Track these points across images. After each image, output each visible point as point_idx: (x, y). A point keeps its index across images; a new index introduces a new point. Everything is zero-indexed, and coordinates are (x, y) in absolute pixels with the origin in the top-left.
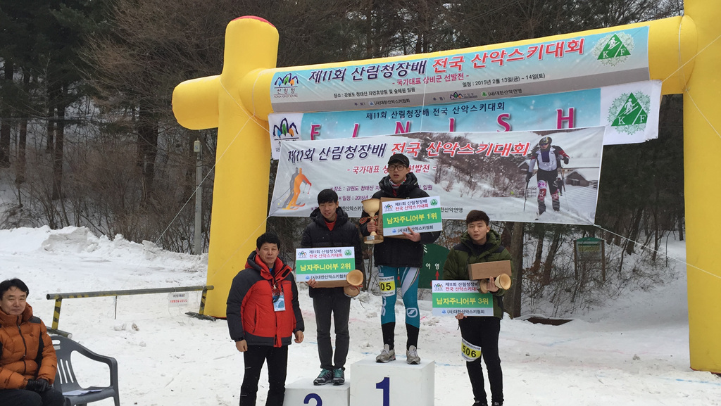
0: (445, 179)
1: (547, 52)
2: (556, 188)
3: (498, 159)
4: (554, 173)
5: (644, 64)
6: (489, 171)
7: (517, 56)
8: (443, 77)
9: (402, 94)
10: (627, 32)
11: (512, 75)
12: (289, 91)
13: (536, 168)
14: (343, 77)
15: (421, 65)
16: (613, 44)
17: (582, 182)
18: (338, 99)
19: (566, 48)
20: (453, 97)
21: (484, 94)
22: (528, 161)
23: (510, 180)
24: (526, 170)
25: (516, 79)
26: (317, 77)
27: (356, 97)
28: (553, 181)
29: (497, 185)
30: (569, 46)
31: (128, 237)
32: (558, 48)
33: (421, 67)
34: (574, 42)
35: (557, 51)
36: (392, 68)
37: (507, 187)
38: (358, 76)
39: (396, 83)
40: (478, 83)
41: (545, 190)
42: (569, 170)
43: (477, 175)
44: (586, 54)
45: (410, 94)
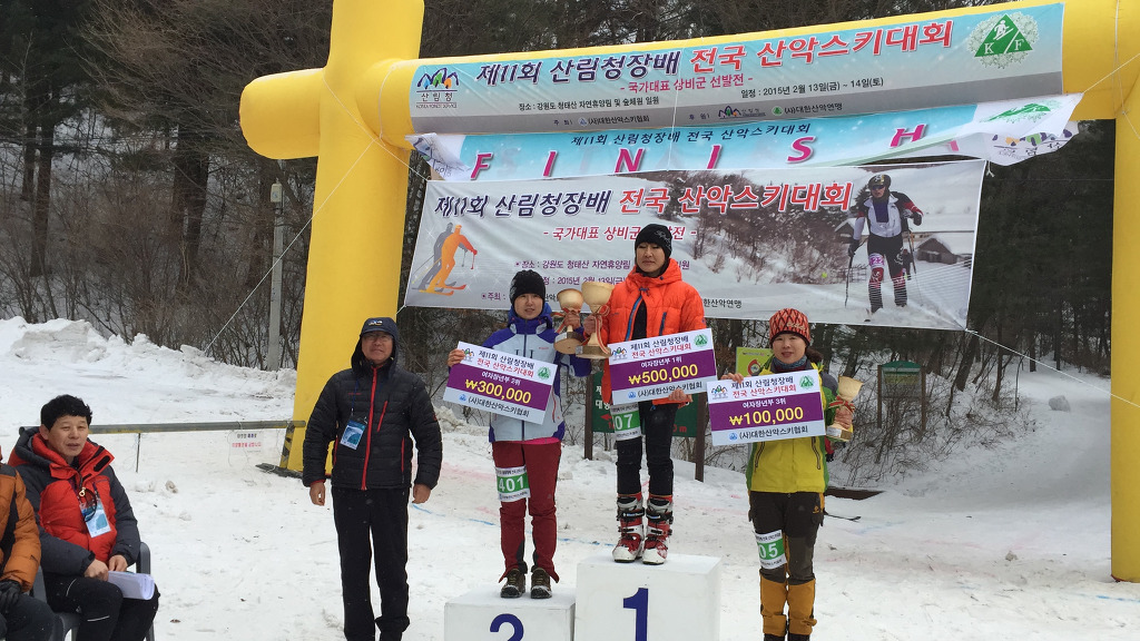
0: (711, 252)
1: (889, 42)
2: (900, 268)
3: (801, 218)
4: (898, 240)
5: (1054, 65)
6: (785, 238)
7: (836, 47)
8: (708, 80)
9: (637, 107)
10: (1026, 12)
11: (828, 80)
12: (443, 98)
13: (866, 232)
14: (535, 76)
15: (670, 60)
17: (944, 256)
18: (526, 112)
19: (921, 36)
20: (723, 114)
21: (777, 111)
22: (853, 221)
23: (822, 253)
24: (848, 236)
25: (834, 86)
26: (490, 75)
27: (558, 111)
28: (894, 255)
29: (798, 262)
30: (926, 32)
31: (157, 339)
32: (906, 35)
33: (670, 63)
34: (934, 26)
35: (905, 42)
36: (621, 63)
37: (817, 265)
38: (561, 75)
39: (627, 89)
40: (767, 92)
41: (881, 270)
42: (922, 235)
43: (765, 245)
44: (956, 47)
45: (650, 107)
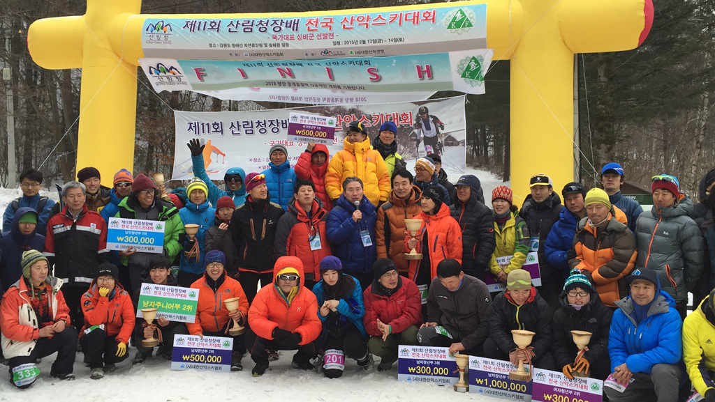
1: (406, 20)
2: (438, 151)
4: (435, 138)
5: (483, 35)
7: (380, 21)
8: (315, 35)
9: (277, 48)
10: (470, 7)
11: (377, 38)
12: (162, 38)
13: (422, 136)
14: (218, 29)
15: (294, 23)
16: (459, 17)
17: (455, 143)
18: (213, 48)
19: (422, 17)
20: (323, 54)
21: (351, 53)
23: (405, 147)
25: (380, 41)
26: (191, 26)
27: (232, 48)
28: (435, 145)
30: (424, 15)
32: (414, 16)
33: (294, 25)
34: (427, 12)
35: (414, 19)
36: (267, 24)
38: (233, 29)
39: (271, 38)
40: (346, 42)
44: (438, 24)
45: (283, 48)
